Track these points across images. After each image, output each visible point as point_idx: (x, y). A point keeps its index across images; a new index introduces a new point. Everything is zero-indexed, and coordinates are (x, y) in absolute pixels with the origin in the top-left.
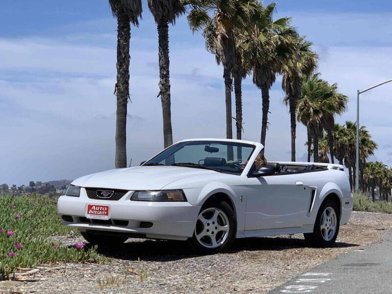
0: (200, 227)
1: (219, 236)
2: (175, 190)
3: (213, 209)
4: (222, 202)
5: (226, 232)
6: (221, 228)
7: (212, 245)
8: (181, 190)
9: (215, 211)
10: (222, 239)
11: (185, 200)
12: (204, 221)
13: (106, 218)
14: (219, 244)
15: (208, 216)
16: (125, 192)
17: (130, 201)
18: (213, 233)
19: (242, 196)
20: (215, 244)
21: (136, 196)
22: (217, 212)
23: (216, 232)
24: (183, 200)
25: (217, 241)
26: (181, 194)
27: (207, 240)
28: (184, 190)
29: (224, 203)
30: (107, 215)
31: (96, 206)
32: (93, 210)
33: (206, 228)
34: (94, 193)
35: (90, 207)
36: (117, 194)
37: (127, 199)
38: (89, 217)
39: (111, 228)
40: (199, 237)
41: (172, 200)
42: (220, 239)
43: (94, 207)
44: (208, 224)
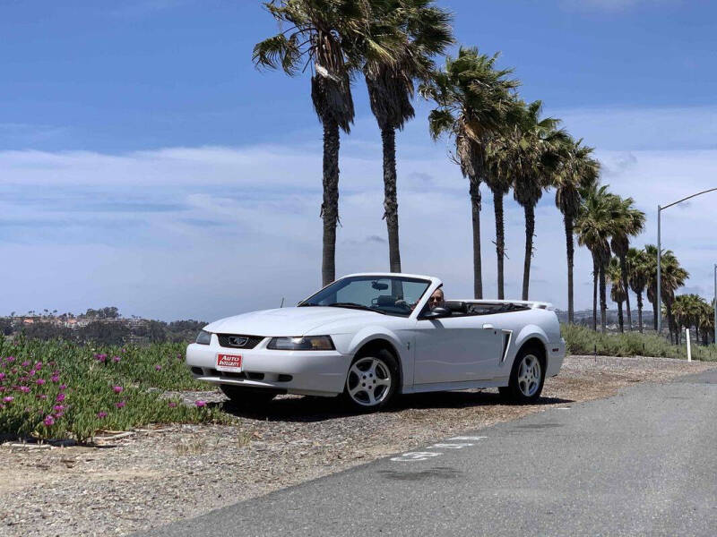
0: (353, 380)
1: (379, 391)
2: (321, 336)
3: (370, 358)
4: (382, 351)
5: (386, 387)
6: (380, 382)
7: (369, 402)
8: (328, 336)
9: (372, 361)
10: (382, 395)
11: (333, 348)
12: (360, 373)
13: (238, 370)
14: (378, 402)
15: (365, 367)
16: (261, 338)
17: (266, 349)
18: (370, 387)
19: (409, 343)
20: (373, 401)
21: (273, 344)
22: (376, 363)
23: (374, 386)
24: (330, 348)
25: (375, 397)
26: (328, 342)
27: (363, 396)
28: (333, 337)
29: (385, 351)
30: (239, 366)
31: (227, 356)
32: (224, 360)
33: (362, 381)
34: (226, 340)
35: (221, 357)
36: (251, 341)
37: (262, 347)
38: (219, 368)
39: (246, 382)
40: (352, 393)
41: (317, 349)
42: (379, 396)
43: (225, 358)
44: (364, 377)
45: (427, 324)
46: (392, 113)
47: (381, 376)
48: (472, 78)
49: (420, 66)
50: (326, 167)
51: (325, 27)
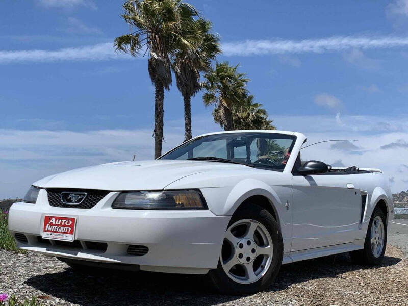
0: (227, 250)
1: (258, 262)
2: (188, 190)
3: (247, 220)
4: (262, 211)
5: (268, 256)
6: (260, 251)
7: (248, 278)
9: (250, 224)
10: (263, 268)
11: (205, 207)
12: (234, 241)
13: (69, 238)
14: (259, 277)
15: (240, 232)
16: (104, 193)
17: (111, 208)
18: (248, 259)
19: (287, 202)
20: (253, 277)
21: (121, 200)
22: (254, 226)
23: (253, 257)
24: (201, 206)
25: (255, 270)
26: (198, 198)
27: (239, 270)
28: (204, 192)
29: (265, 212)
30: (71, 233)
31: (56, 218)
32: (51, 225)
33: (238, 251)
34: (58, 196)
35: (48, 219)
36: (91, 197)
37: (105, 205)
38: (45, 235)
39: (81, 255)
40: (227, 268)
41: (182, 208)
42: (260, 269)
43: (53, 220)
44: (241, 246)
45: (301, 180)
46: (189, 88)
47: (261, 243)
48: (226, 76)
49: (203, 63)
50: (156, 109)
51: (156, 30)
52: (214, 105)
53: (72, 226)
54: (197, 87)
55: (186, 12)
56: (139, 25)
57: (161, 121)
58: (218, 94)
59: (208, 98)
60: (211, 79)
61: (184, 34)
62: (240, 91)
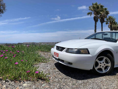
0: (97, 64)
2: (84, 49)
4: (108, 54)
5: (109, 66)
6: (107, 65)
7: (103, 72)
8: (87, 49)
9: (104, 58)
10: (108, 69)
11: (89, 53)
12: (99, 62)
14: (106, 72)
15: (101, 59)
18: (103, 67)
19: (117, 51)
20: (104, 71)
21: (68, 50)
22: (105, 58)
23: (104, 66)
25: (105, 70)
26: (87, 51)
27: (100, 69)
28: (89, 49)
30: (58, 57)
33: (100, 65)
36: (62, 49)
38: (54, 56)
40: (96, 69)
42: (106, 69)
43: (55, 53)
44: (101, 63)
47: (107, 62)
49: (105, 17)
50: (95, 26)
51: (95, 11)
52: (108, 25)
53: (58, 55)
54: (104, 21)
55: (102, 7)
56: (92, 10)
57: (96, 28)
58: (109, 22)
59: (107, 23)
60: (107, 20)
61: (101, 11)
62: (114, 21)
